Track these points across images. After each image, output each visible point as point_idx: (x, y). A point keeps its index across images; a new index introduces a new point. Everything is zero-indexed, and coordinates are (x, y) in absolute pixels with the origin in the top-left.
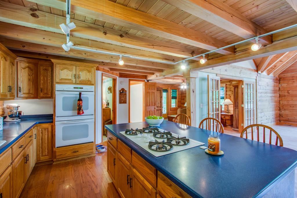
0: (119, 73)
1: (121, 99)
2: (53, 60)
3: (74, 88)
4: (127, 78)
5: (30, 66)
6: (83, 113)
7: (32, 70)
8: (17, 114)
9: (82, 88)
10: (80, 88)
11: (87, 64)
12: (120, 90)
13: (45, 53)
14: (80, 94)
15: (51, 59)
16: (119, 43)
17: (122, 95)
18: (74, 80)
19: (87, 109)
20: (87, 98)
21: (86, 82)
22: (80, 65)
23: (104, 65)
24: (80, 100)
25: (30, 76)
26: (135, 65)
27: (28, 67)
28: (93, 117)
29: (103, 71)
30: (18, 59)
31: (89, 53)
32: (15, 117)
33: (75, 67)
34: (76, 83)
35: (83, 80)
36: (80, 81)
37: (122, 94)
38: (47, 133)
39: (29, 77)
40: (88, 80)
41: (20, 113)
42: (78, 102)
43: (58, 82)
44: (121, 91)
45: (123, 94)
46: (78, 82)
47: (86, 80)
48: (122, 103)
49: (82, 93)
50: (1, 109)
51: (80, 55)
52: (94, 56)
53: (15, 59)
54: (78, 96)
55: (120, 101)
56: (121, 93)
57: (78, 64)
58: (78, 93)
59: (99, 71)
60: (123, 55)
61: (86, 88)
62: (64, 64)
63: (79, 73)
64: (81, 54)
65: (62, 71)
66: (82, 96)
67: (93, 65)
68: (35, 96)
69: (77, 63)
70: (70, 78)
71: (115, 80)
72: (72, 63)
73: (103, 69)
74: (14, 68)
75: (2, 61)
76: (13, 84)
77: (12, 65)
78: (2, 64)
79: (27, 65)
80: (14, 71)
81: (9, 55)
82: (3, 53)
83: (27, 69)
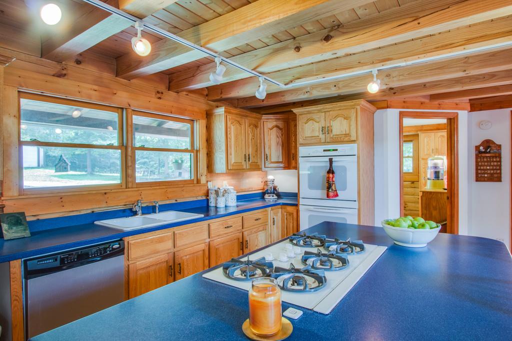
0: (470, 100)
1: (481, 170)
2: (295, 111)
3: (324, 151)
4: (501, 108)
5: (278, 125)
6: (337, 195)
7: (281, 129)
8: (272, 190)
9: (337, 150)
10: (329, 150)
11: (342, 105)
12: (478, 144)
13: (284, 103)
14: (331, 161)
15: (292, 110)
16: (328, 55)
17: (484, 157)
18: (322, 136)
19: (344, 188)
20: (344, 169)
21: (342, 138)
22: (331, 108)
23: (394, 93)
24: (331, 171)
25: (278, 137)
26: (461, 74)
27: (277, 127)
28: (356, 205)
29: (403, 108)
30: (264, 117)
31: (342, 83)
32: (271, 193)
33: (324, 113)
34: (326, 143)
35: (337, 135)
36: (332, 138)
37: (484, 155)
38: (291, 220)
39: (278, 139)
40: (346, 134)
41: (275, 189)
42: (328, 176)
43: (302, 143)
44: (481, 148)
45: (487, 155)
46: (328, 140)
47: (341, 135)
48: (484, 181)
49: (334, 159)
50: (262, 182)
51: (327, 91)
52: (351, 85)
53: (260, 119)
54: (328, 164)
55: (477, 174)
56: (480, 152)
57: (328, 107)
58: (327, 159)
59: (388, 109)
60: (379, 69)
61: (343, 148)
62: (309, 113)
63: (330, 123)
64: (328, 88)
65: (307, 125)
66: (334, 164)
67: (353, 103)
68: (287, 166)
69: (326, 107)
70: (317, 134)
71: (453, 120)
72: (319, 108)
73: (404, 102)
74: (257, 131)
75: (232, 127)
76: (256, 151)
77: (254, 128)
78: (233, 129)
79: (275, 123)
80: (257, 134)
81: (247, 116)
82: (234, 117)
83: (275, 129)
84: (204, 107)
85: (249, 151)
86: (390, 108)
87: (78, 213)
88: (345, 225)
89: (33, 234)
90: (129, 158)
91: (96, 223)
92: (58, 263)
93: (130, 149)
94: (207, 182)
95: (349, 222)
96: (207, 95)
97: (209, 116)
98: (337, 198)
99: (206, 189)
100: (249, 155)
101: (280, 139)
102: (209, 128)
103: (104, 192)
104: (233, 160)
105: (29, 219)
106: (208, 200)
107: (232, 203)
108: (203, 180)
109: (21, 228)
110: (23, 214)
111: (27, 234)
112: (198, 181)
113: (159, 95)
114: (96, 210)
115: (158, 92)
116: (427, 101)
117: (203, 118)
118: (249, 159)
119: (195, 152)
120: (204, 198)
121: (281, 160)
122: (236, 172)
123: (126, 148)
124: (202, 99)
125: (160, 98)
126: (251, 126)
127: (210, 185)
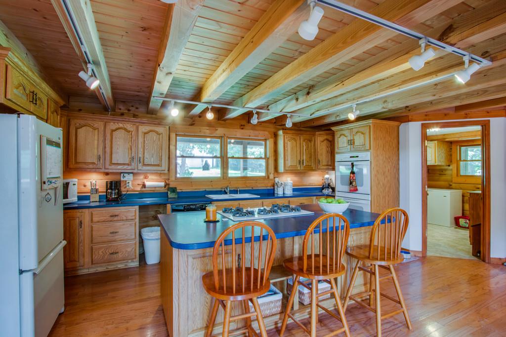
2: (333, 128)
3: (351, 157)
6: (357, 190)
9: (358, 157)
10: (353, 157)
11: (360, 123)
15: (331, 128)
19: (362, 185)
21: (360, 148)
22: (354, 126)
27: (327, 140)
28: (369, 197)
29: (425, 120)
30: (317, 133)
32: (326, 188)
33: (349, 130)
34: (351, 151)
35: (357, 146)
36: (355, 148)
40: (362, 145)
41: (329, 185)
43: (338, 152)
46: (352, 149)
50: (323, 180)
53: (314, 135)
59: (410, 123)
62: (341, 130)
63: (353, 137)
65: (340, 139)
67: (367, 122)
69: (351, 125)
70: (345, 145)
71: (484, 127)
72: (347, 126)
73: (426, 115)
74: (311, 144)
75: (289, 142)
76: (310, 157)
77: (308, 142)
78: (289, 144)
79: (325, 137)
80: (311, 146)
81: (302, 134)
82: (290, 135)
83: (325, 142)
84: (273, 130)
85: (303, 158)
86: (411, 121)
87: (199, 190)
88: (362, 212)
89: (178, 197)
90: (225, 163)
91: (206, 196)
92: (183, 208)
93: (225, 159)
94: (275, 178)
95: (365, 210)
96: (275, 123)
97: (276, 136)
98: (357, 192)
99: (273, 182)
100: (303, 160)
101: (330, 149)
102: (276, 144)
103: (210, 180)
104: (289, 163)
105: (178, 191)
106: (274, 189)
107: (289, 192)
108: (271, 176)
109: (174, 194)
110: (176, 188)
111: (176, 196)
112: (268, 177)
113: (242, 127)
114: (207, 190)
115: (242, 126)
116: (452, 112)
117: (271, 138)
118: (303, 163)
119: (267, 159)
120: (272, 188)
121: (330, 164)
122: (294, 171)
123: (223, 157)
124: (271, 125)
125: (242, 129)
126: (306, 141)
127: (277, 180)
